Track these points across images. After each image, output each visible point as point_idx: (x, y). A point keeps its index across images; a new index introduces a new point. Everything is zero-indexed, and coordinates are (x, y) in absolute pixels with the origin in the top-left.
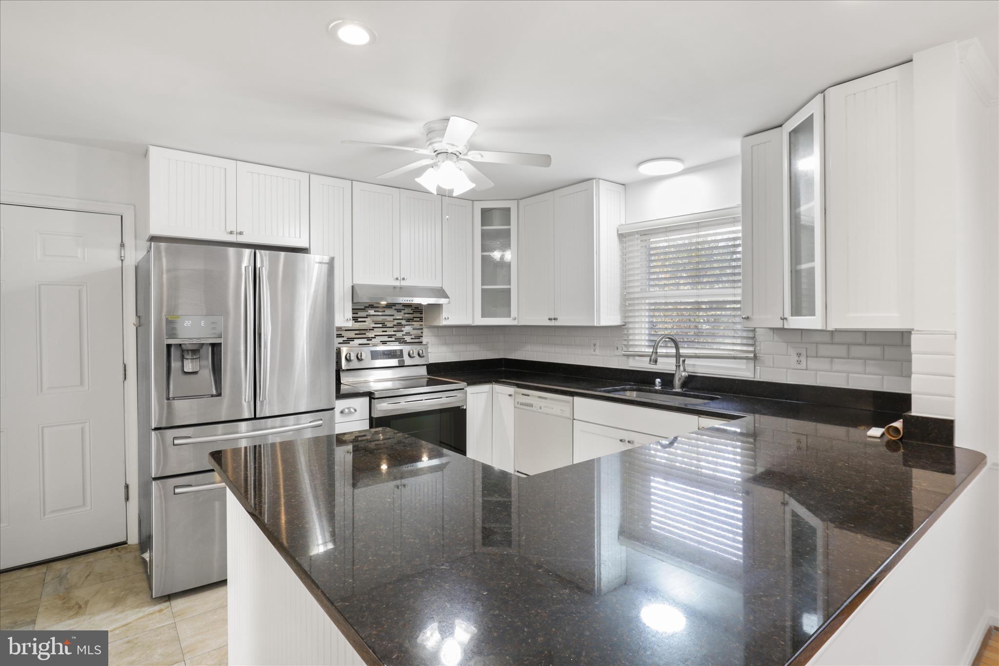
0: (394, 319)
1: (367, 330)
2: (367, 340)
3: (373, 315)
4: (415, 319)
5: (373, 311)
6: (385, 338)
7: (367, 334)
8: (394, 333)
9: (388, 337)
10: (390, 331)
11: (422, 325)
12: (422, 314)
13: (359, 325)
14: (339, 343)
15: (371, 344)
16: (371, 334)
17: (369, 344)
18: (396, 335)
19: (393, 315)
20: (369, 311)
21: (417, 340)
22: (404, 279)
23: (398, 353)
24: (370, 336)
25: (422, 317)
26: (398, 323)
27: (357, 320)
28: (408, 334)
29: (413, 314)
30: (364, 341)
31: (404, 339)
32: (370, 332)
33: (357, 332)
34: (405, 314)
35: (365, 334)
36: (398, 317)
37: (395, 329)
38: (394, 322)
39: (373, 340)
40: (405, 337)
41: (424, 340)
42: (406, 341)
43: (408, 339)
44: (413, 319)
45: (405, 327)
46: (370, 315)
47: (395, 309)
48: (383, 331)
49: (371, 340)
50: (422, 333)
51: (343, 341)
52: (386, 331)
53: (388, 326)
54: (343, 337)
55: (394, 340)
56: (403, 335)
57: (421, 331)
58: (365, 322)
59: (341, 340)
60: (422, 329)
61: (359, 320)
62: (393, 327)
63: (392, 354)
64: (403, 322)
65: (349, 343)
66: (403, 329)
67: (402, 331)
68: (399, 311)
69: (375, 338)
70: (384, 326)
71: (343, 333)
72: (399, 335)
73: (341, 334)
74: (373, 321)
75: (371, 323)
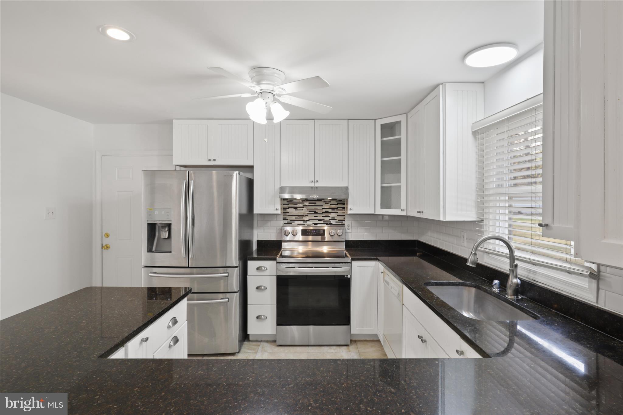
0: (323, 208)
1: (304, 215)
2: (304, 222)
3: (308, 206)
4: (339, 209)
5: (308, 203)
6: (317, 221)
7: (304, 218)
8: (323, 218)
9: (318, 221)
10: (320, 217)
11: (345, 213)
12: (345, 205)
13: (298, 212)
14: (285, 223)
15: (306, 225)
16: (306, 218)
17: (305, 225)
18: (324, 219)
19: (322, 206)
20: (305, 203)
21: (340, 223)
22: (317, 181)
23: (322, 232)
24: (306, 219)
25: (345, 207)
26: (325, 211)
27: (297, 209)
28: (333, 219)
29: (338, 205)
30: (302, 223)
31: (331, 222)
32: (305, 217)
33: (297, 217)
34: (331, 205)
35: (302, 218)
36: (325, 207)
37: (324, 215)
38: (323, 210)
39: (308, 222)
40: (331, 221)
41: (346, 223)
42: (332, 223)
43: (333, 222)
44: (338, 209)
45: (331, 214)
46: (306, 206)
47: (324, 202)
48: (315, 217)
49: (306, 222)
50: (344, 218)
51: (287, 222)
52: (317, 217)
53: (318, 213)
54: (287, 219)
55: (323, 223)
56: (329, 219)
57: (344, 217)
58: (302, 210)
59: (286, 221)
60: (345, 215)
61: (298, 209)
62: (322, 214)
63: (317, 232)
64: (330, 211)
65: (291, 223)
66: (329, 215)
67: (329, 217)
68: (326, 202)
69: (309, 221)
70: (316, 213)
71: (287, 217)
72: (327, 219)
73: (286, 218)
74: (308, 210)
75: (306, 211)
